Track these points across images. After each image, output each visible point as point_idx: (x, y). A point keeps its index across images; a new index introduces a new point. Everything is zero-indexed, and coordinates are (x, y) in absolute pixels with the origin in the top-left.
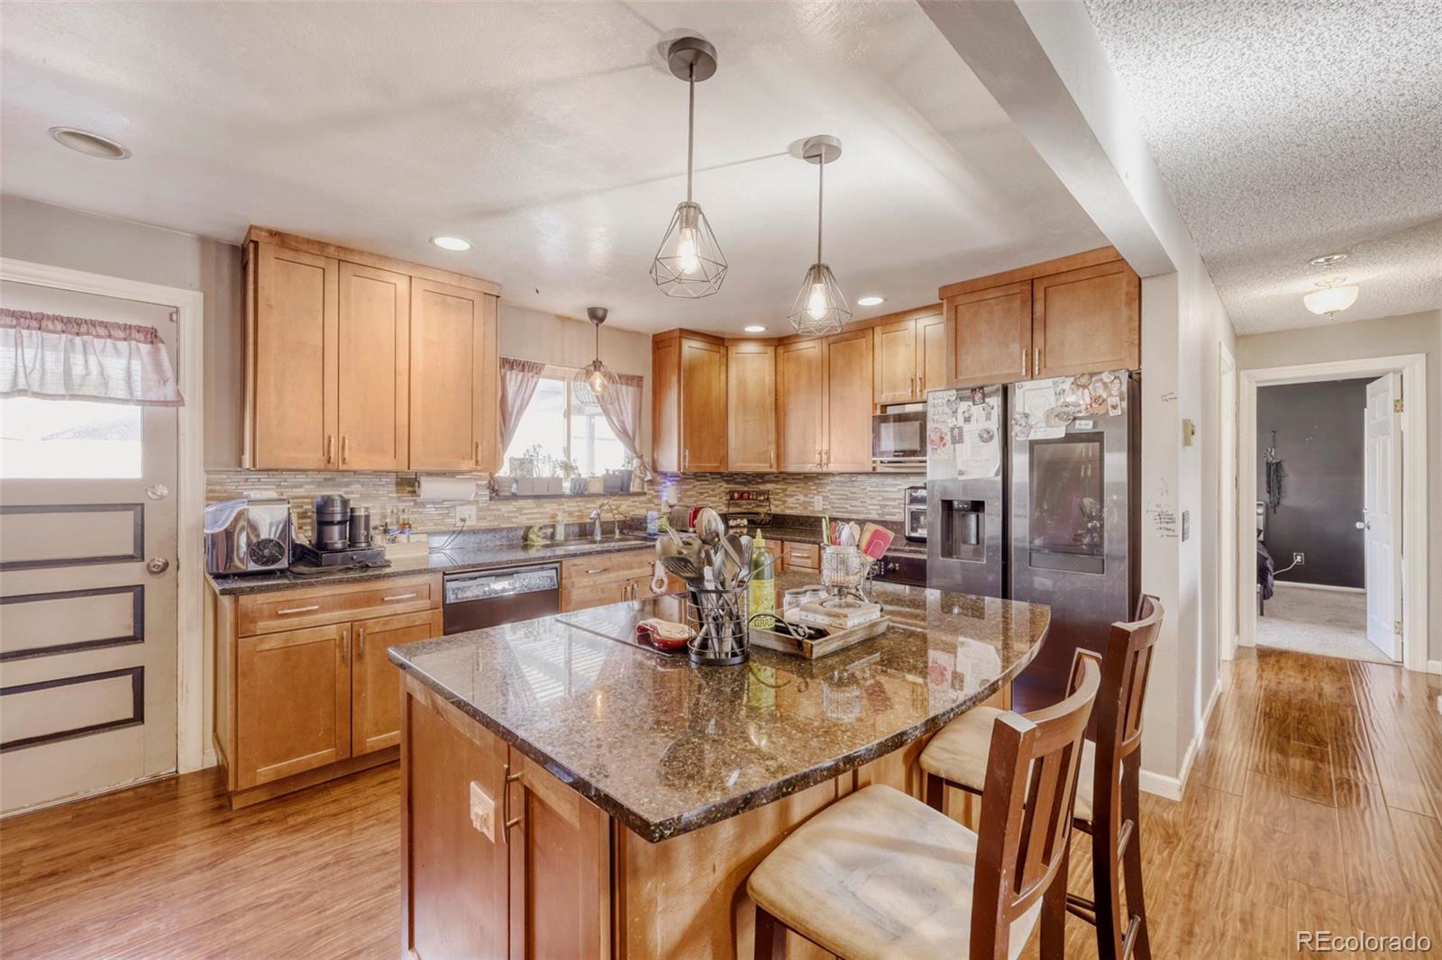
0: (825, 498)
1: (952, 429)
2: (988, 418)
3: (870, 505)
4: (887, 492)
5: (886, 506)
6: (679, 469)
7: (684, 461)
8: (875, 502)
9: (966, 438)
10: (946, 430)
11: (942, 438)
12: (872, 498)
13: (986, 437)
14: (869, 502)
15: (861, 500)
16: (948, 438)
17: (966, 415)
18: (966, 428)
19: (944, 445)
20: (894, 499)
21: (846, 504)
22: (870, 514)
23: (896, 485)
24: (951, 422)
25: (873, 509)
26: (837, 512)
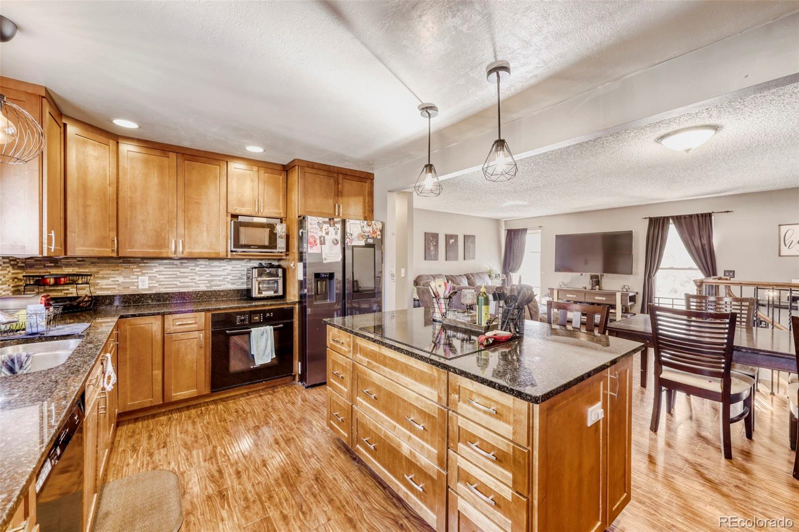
0: (150, 278)
1: (320, 237)
2: (336, 234)
3: (199, 280)
4: (214, 271)
5: (212, 281)
6: (41, 252)
7: (49, 243)
8: (204, 278)
9: (326, 242)
10: (317, 237)
11: (315, 241)
12: (200, 275)
13: (335, 242)
14: (198, 278)
15: (190, 278)
16: (318, 241)
17: (327, 231)
18: (326, 237)
19: (316, 245)
20: (220, 276)
21: (176, 281)
22: (199, 287)
23: (221, 266)
24: (320, 234)
25: (201, 284)
26: (165, 288)
